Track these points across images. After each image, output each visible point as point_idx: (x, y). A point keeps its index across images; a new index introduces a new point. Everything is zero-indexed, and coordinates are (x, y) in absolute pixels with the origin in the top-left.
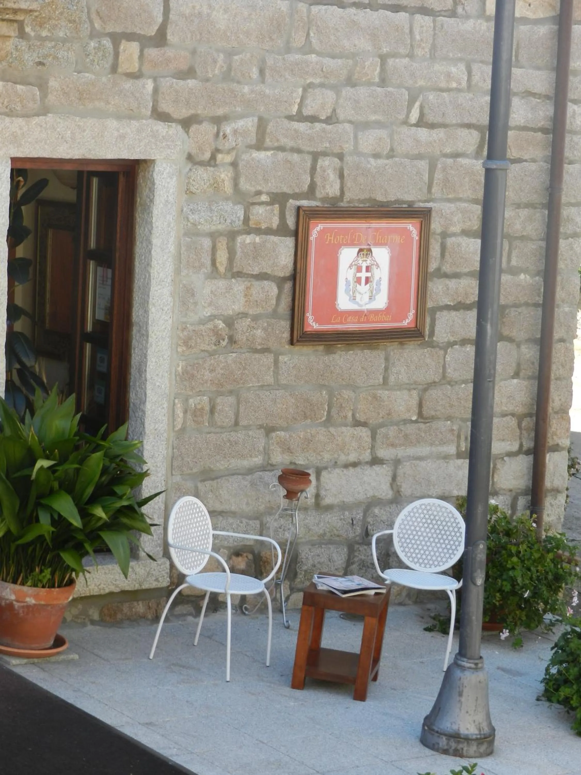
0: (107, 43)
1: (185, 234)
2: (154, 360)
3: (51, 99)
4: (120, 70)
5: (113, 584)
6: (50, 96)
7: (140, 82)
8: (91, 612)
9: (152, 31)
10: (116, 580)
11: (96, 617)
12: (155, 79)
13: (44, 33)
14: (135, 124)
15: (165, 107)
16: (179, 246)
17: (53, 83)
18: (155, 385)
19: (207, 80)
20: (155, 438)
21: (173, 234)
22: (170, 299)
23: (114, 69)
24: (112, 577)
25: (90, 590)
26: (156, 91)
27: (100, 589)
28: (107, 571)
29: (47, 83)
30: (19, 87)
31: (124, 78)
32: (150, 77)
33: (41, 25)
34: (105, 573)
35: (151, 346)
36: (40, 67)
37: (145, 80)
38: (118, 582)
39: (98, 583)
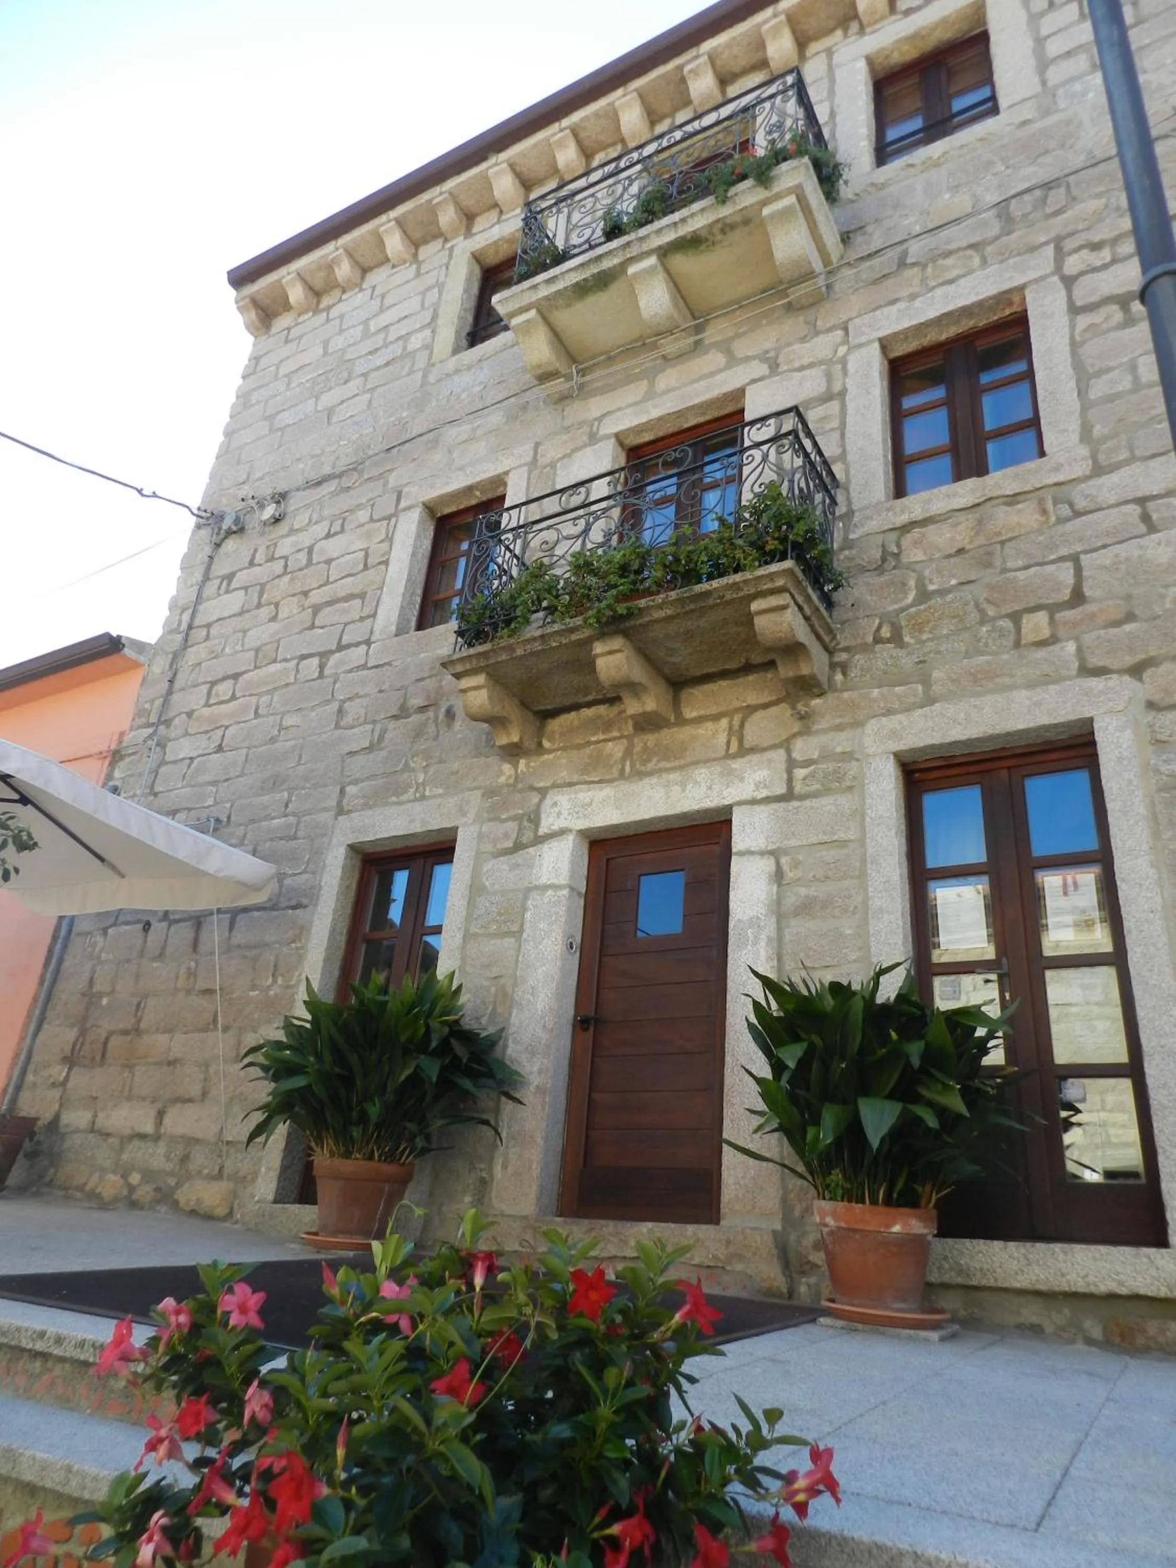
0: (1007, 624)
1: (1160, 790)
2: (1138, 950)
3: (937, 689)
4: (1023, 642)
5: (1113, 1279)
6: (934, 687)
7: (1056, 648)
8: (1088, 1324)
9: (1066, 595)
10: (1118, 1274)
11: (1097, 1333)
12: (1077, 639)
13: (925, 637)
14: (1053, 688)
15: (1095, 661)
16: (1153, 804)
17: (936, 674)
18: (1147, 984)
19: (1155, 618)
20: (1163, 1059)
21: (1139, 793)
22: (1152, 871)
23: (1017, 644)
24: (1108, 1266)
25: (1068, 1281)
26: (1079, 650)
27: (1088, 1284)
28: (1098, 1256)
29: (930, 676)
30: (897, 689)
31: (1033, 648)
32: (1070, 639)
33: (921, 631)
34: (1094, 1259)
35: (1130, 932)
36: (920, 666)
37: (1064, 644)
38: (1122, 1277)
39: (1083, 1273)
